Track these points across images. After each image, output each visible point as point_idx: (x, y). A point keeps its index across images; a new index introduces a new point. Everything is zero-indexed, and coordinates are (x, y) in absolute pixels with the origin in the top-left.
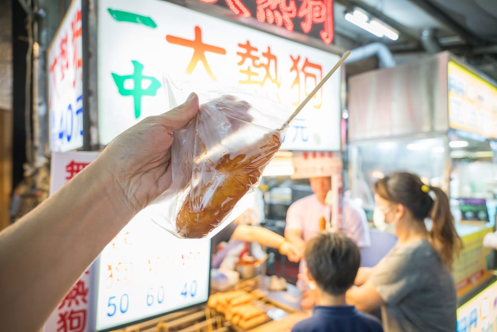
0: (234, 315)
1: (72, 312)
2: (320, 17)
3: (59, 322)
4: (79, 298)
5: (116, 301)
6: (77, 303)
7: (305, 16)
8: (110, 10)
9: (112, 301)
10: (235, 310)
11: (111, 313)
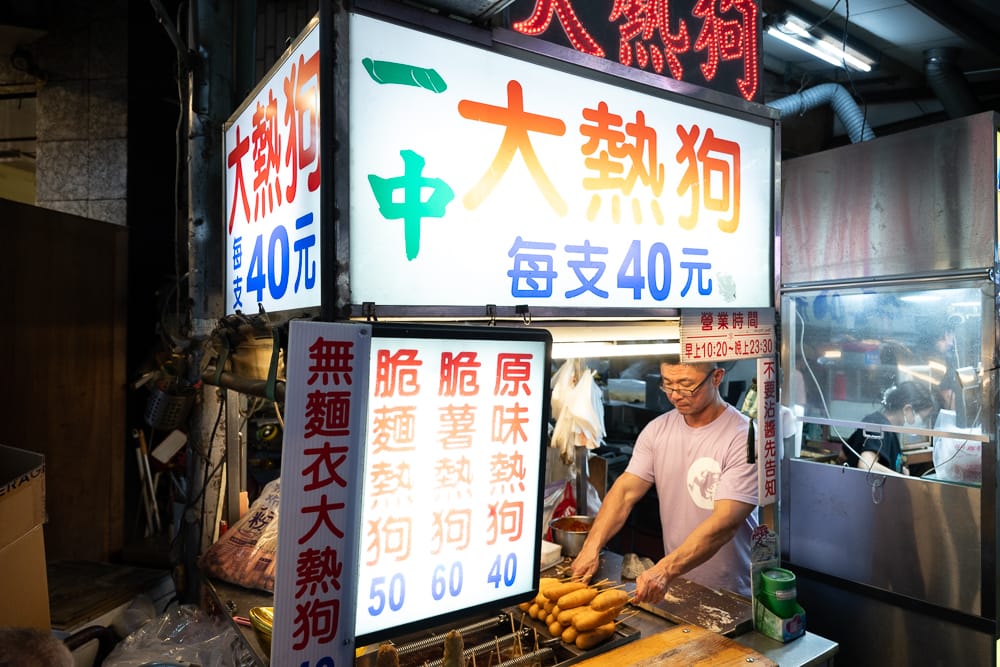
0: (566, 625)
1: (318, 604)
2: (735, 50)
3: (296, 621)
4: (328, 579)
5: (385, 588)
6: (325, 589)
7: (706, 49)
8: (367, 62)
9: (378, 588)
10: (565, 615)
11: (376, 608)
